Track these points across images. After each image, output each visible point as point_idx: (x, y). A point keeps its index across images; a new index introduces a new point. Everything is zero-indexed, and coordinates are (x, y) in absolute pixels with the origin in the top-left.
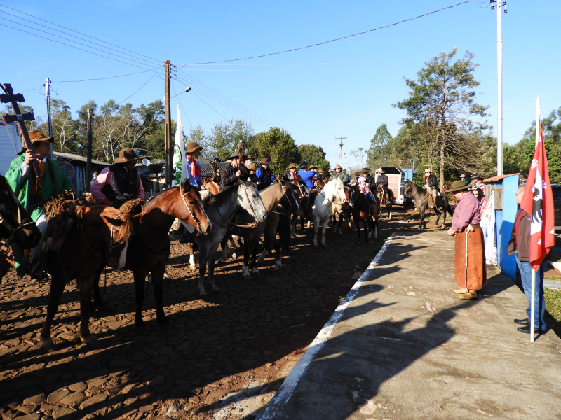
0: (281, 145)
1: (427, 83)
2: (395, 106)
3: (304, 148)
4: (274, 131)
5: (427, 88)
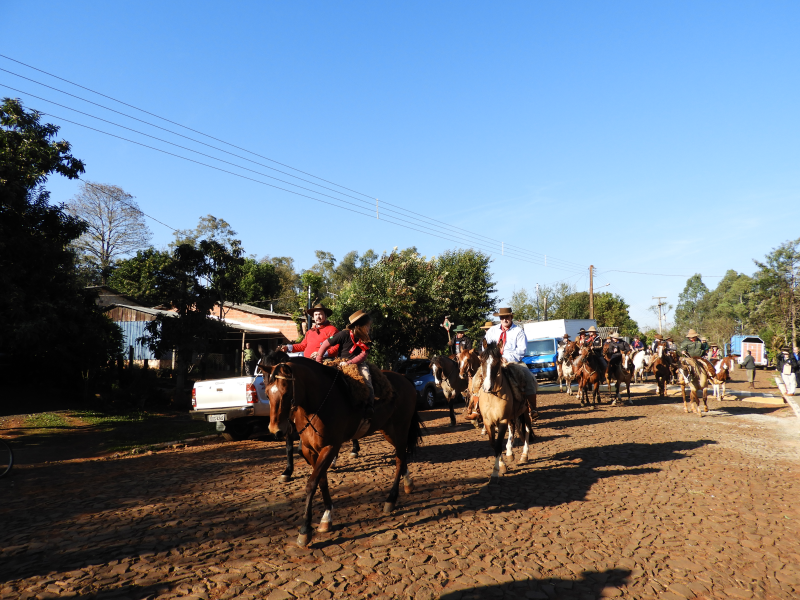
4: (607, 296)
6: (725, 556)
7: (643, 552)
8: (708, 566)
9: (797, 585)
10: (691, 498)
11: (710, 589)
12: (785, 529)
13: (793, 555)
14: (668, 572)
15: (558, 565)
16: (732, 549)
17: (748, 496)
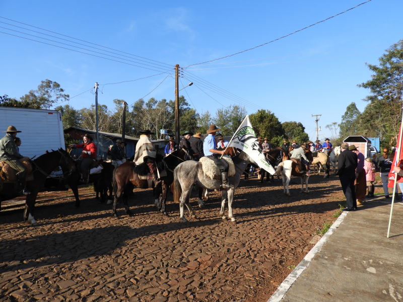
0: (267, 122)
1: (388, 65)
2: (360, 86)
3: (287, 124)
4: (261, 112)
5: (389, 69)
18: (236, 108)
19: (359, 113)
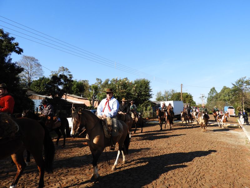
1: (238, 85)
6: (222, 175)
7: (197, 173)
8: (216, 178)
9: (244, 184)
10: (211, 157)
11: (217, 185)
12: (240, 167)
13: (242, 175)
14: (204, 179)
15: (170, 177)
16: (224, 172)
17: (229, 156)
18: (173, 91)
19: (217, 92)
